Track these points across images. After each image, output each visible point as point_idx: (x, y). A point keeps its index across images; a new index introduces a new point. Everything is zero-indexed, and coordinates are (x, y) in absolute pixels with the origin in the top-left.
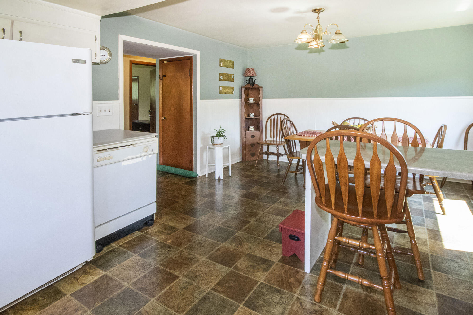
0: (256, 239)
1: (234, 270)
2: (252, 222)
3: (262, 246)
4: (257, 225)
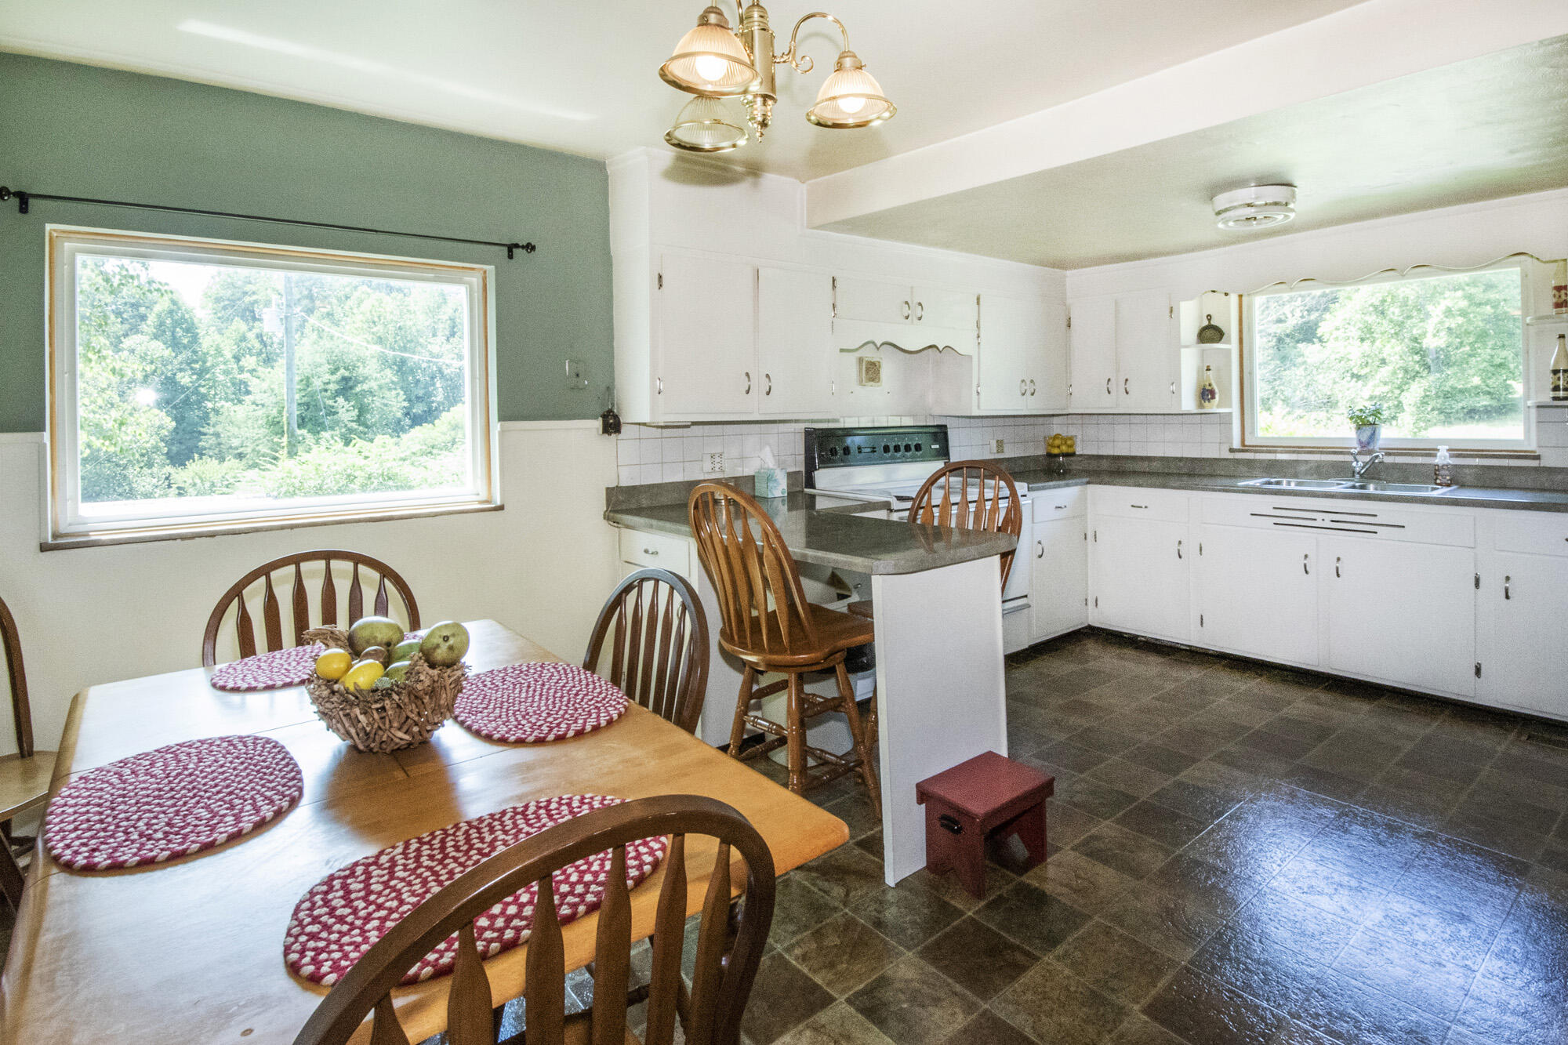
0: (1118, 919)
1: (1170, 848)
2: (1136, 1007)
3: (1102, 893)
4: (1114, 983)
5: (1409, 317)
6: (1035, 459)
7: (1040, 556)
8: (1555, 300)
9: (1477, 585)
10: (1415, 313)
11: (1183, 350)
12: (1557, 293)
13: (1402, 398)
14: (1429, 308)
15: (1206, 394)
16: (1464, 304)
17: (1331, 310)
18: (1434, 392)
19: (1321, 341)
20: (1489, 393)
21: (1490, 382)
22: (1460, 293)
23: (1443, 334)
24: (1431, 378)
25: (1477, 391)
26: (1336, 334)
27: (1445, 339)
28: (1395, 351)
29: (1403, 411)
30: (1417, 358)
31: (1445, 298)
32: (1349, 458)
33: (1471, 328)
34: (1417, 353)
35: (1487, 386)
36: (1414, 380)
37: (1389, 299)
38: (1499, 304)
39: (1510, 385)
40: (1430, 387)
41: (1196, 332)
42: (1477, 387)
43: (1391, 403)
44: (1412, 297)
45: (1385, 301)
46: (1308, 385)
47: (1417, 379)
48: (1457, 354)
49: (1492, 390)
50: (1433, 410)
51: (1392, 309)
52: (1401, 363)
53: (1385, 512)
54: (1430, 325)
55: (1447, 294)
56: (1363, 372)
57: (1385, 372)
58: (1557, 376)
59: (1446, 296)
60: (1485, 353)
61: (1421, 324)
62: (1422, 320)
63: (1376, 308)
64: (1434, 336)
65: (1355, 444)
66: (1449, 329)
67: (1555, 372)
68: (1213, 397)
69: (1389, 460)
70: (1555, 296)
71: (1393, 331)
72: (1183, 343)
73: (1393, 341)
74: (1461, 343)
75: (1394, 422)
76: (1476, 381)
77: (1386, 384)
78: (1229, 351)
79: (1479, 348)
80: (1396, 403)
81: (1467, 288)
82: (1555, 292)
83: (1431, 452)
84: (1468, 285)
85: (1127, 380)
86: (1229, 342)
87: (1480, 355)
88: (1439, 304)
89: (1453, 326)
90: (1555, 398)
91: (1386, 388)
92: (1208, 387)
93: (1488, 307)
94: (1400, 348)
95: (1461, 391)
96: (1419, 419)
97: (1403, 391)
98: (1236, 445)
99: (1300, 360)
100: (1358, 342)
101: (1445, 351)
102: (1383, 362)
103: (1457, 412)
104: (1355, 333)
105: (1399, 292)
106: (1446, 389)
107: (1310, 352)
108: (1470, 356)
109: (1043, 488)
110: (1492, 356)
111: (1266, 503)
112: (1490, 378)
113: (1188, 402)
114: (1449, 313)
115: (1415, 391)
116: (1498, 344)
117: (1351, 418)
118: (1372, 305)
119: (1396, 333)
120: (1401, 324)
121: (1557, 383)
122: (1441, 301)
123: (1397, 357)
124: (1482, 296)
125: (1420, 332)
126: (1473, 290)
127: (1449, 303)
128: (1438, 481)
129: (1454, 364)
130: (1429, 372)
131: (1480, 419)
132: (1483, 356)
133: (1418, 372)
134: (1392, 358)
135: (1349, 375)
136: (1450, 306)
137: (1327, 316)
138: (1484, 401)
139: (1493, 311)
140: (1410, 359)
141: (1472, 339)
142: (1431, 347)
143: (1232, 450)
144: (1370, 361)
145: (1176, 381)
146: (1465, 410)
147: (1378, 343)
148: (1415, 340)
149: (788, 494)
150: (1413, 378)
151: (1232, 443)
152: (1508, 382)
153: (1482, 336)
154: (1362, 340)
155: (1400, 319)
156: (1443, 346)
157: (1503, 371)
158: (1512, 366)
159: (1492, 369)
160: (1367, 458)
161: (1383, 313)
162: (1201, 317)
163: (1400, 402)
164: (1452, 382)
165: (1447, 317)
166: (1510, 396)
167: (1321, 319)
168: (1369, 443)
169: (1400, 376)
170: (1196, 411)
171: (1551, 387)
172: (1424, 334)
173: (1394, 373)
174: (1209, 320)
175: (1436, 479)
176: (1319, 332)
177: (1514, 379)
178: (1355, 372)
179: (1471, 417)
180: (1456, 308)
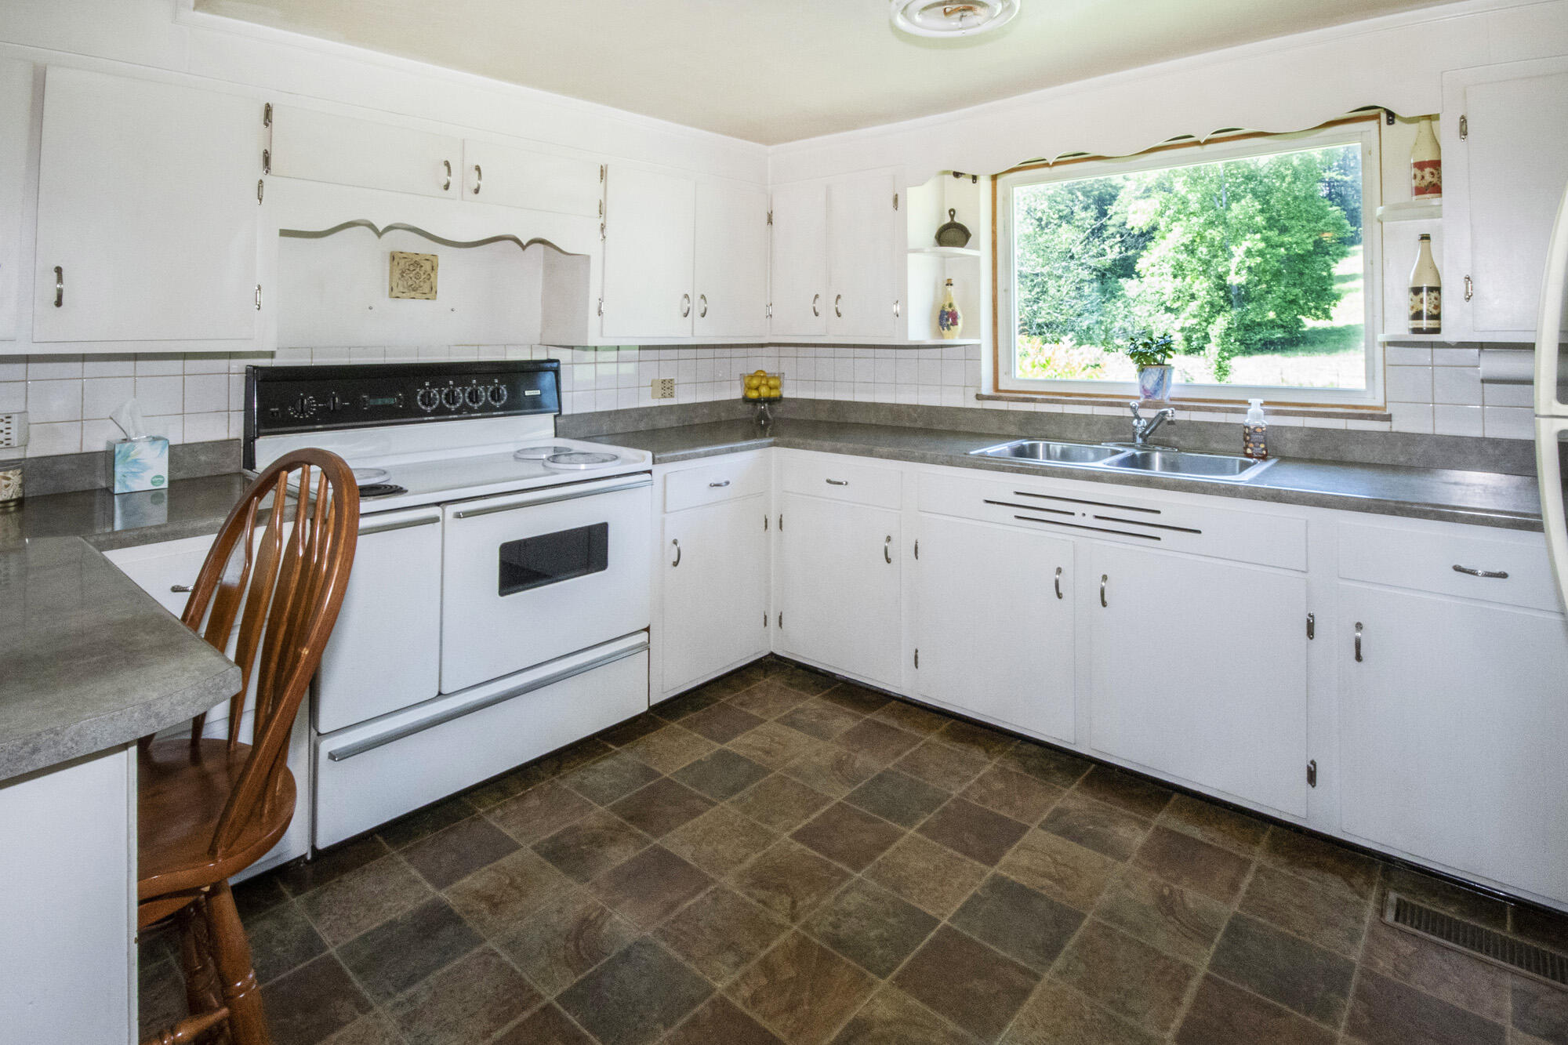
5: (1215, 256)
6: (729, 404)
7: (676, 564)
8: (1414, 183)
9: (1310, 632)
10: (1220, 253)
11: (910, 256)
12: (1419, 173)
13: (1209, 330)
14: (1233, 248)
15: (946, 318)
16: (1262, 245)
17: (1148, 248)
18: (1236, 325)
19: (1139, 276)
20: (1282, 326)
21: (1283, 316)
22: (1258, 236)
23: (1244, 272)
24: (1234, 312)
25: (1273, 324)
26: (1152, 269)
27: (1245, 277)
28: (1202, 286)
29: (1210, 342)
30: (1222, 293)
31: (1246, 240)
32: (1128, 413)
33: (1268, 268)
34: (1221, 290)
35: (1281, 320)
36: (1219, 314)
37: (1198, 240)
38: (1291, 247)
39: (1300, 320)
40: (1232, 320)
41: (934, 232)
42: (1272, 321)
43: (1199, 335)
44: (1218, 239)
45: (1195, 241)
46: (1126, 317)
47: (1222, 313)
48: (1255, 292)
49: (1285, 324)
50: (1235, 341)
51: (1200, 249)
52: (1208, 298)
53: (1174, 506)
54: (1233, 264)
55: (1248, 236)
56: (1175, 306)
57: (1194, 306)
58: (1420, 296)
59: (1247, 238)
60: (1280, 289)
61: (1226, 263)
62: (1226, 260)
63: (1186, 247)
64: (1237, 273)
65: (1137, 392)
66: (1249, 268)
67: (1417, 291)
68: (955, 323)
69: (1181, 416)
70: (1415, 177)
71: (1201, 269)
72: (910, 246)
73: (1202, 277)
74: (1260, 280)
75: (1202, 352)
76: (1272, 315)
77: (1194, 316)
78: (977, 259)
79: (1274, 286)
80: (1203, 334)
81: (1264, 231)
82: (1414, 171)
83: (1240, 407)
84: (1265, 229)
85: (839, 297)
86: (977, 247)
87: (1275, 291)
88: (1241, 245)
89: (1253, 265)
90: (1416, 331)
91: (1196, 321)
92: (948, 309)
93: (1282, 250)
94: (1207, 284)
95: (1259, 324)
96: (1223, 350)
97: (1209, 323)
98: (987, 389)
99: (1120, 293)
100: (1171, 278)
101: (1245, 287)
102: (1193, 296)
103: (1255, 344)
104: (1168, 269)
105: (1207, 234)
106: (1246, 322)
107: (1129, 286)
108: (1267, 292)
109: (685, 458)
110: (1285, 293)
111: (1005, 485)
112: (1283, 313)
113: (919, 329)
114: (1249, 253)
115: (1220, 324)
116: (1291, 282)
117: (1132, 356)
118: (1182, 245)
119: (1204, 271)
120: (1208, 263)
121: (1419, 307)
122: (1243, 242)
123: (1205, 292)
124: (1277, 239)
125: (1224, 270)
126: (1270, 234)
127: (1248, 244)
128: (1249, 451)
129: (1253, 299)
130: (1232, 307)
131: (1275, 350)
132: (1278, 293)
133: (1222, 307)
134: (1200, 294)
135: (1163, 308)
136: (1250, 246)
137: (1144, 253)
138: (1279, 334)
139: (1286, 252)
140: (1216, 294)
141: (1268, 278)
142: (1234, 284)
143: (979, 397)
144: (1181, 295)
145: (901, 299)
146: (1263, 342)
147: (1188, 280)
148: (1220, 277)
149: (171, 482)
150: (1218, 312)
151: (979, 387)
152: (1298, 317)
153: (1277, 275)
154: (1175, 276)
155: (1208, 257)
156: (1244, 283)
157: (1294, 307)
158: (1301, 302)
159: (1284, 304)
160: (1152, 413)
161: (1192, 252)
162: (942, 214)
163: (1207, 334)
164: (1251, 316)
165: (1247, 257)
166: (1300, 329)
167: (1138, 256)
168: (1155, 391)
169: (1207, 310)
170: (930, 341)
171: (1411, 313)
172: (1227, 272)
173: (1202, 307)
174: (952, 217)
175: (1246, 447)
176: (1137, 268)
177: (1304, 315)
178: (1169, 305)
179: (1267, 348)
180: (1256, 249)
